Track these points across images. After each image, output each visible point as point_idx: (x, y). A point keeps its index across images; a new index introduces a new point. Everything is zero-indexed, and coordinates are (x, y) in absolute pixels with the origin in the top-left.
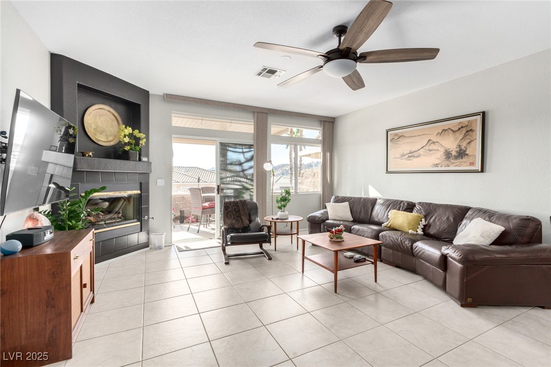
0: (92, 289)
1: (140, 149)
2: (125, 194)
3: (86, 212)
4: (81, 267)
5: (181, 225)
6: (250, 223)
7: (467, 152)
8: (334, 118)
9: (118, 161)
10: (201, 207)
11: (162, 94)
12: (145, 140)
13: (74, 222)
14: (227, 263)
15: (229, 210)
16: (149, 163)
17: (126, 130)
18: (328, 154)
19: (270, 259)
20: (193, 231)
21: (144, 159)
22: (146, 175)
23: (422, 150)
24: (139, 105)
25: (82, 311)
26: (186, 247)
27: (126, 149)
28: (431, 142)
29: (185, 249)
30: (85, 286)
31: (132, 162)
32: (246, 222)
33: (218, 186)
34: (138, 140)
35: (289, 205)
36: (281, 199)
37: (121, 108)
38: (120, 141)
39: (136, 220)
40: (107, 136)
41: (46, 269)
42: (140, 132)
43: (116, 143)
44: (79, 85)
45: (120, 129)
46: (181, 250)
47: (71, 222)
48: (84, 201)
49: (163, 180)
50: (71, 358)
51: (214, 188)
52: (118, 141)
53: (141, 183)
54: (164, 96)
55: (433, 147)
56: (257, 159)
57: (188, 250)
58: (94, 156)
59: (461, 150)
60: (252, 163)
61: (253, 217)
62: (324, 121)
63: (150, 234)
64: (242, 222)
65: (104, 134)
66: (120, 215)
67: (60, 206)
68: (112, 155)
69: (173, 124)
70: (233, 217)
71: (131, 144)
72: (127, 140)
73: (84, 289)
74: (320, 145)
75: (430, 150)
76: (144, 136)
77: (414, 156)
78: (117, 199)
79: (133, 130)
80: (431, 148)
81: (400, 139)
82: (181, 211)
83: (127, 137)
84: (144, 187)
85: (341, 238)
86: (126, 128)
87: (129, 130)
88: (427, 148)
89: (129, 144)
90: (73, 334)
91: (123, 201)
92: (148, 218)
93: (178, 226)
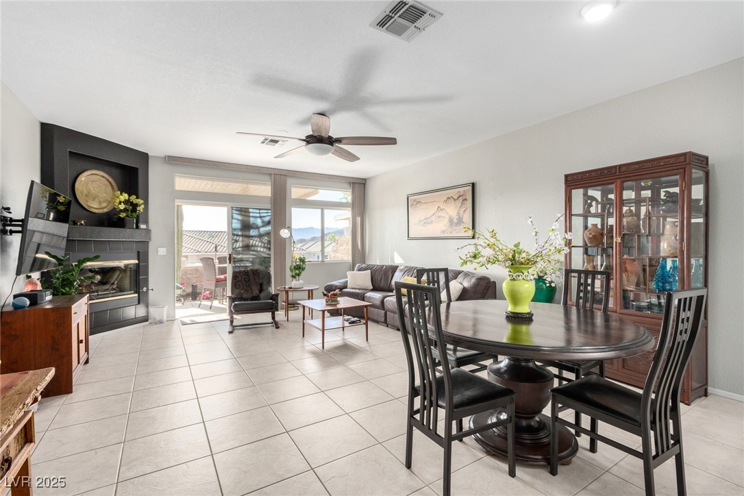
0: (87, 350)
1: (138, 216)
2: (122, 264)
3: (79, 280)
4: (78, 324)
5: (193, 302)
6: (260, 293)
7: (464, 220)
8: (365, 180)
9: (113, 230)
10: (214, 279)
11: (163, 156)
12: (143, 206)
13: (67, 289)
14: (231, 332)
15: (238, 280)
16: (148, 231)
17: (121, 197)
18: (359, 219)
19: (277, 327)
20: (205, 307)
21: (143, 226)
22: (145, 244)
23: (434, 216)
24: (137, 169)
25: (79, 363)
26: (191, 321)
27: (121, 216)
28: (439, 209)
29: (190, 322)
30: (81, 342)
31: (128, 230)
32: (256, 292)
33: (230, 255)
34: (135, 206)
35: (303, 274)
36: (295, 267)
37: (116, 172)
38: (114, 208)
39: (133, 292)
40: (100, 203)
41: (52, 319)
42: (137, 198)
43: (110, 209)
44: (70, 152)
45: (114, 195)
46: (184, 324)
47: (64, 289)
48: (76, 269)
49: (165, 249)
50: (72, 392)
51: (226, 257)
52: (112, 208)
53: (138, 252)
54: (165, 158)
55: (441, 214)
56: (274, 224)
57: (194, 323)
58: (86, 224)
59: (459, 217)
60: (268, 228)
61: (264, 287)
62: (353, 183)
63: (149, 307)
64: (252, 292)
65: (97, 200)
66: (115, 286)
67: (52, 274)
68: (106, 222)
69: (177, 188)
70: (242, 287)
71: (128, 210)
72: (122, 207)
73: (80, 344)
74: (350, 209)
75: (439, 217)
76: (142, 201)
77: (428, 223)
78: (113, 269)
79: (130, 196)
80: (440, 214)
81: (418, 205)
82: (193, 286)
83: (122, 204)
84: (142, 256)
85: (337, 301)
86: (121, 194)
87: (125, 196)
88: (437, 214)
89: (125, 210)
90: (73, 374)
91: (118, 272)
92: (148, 289)
93: (189, 302)
